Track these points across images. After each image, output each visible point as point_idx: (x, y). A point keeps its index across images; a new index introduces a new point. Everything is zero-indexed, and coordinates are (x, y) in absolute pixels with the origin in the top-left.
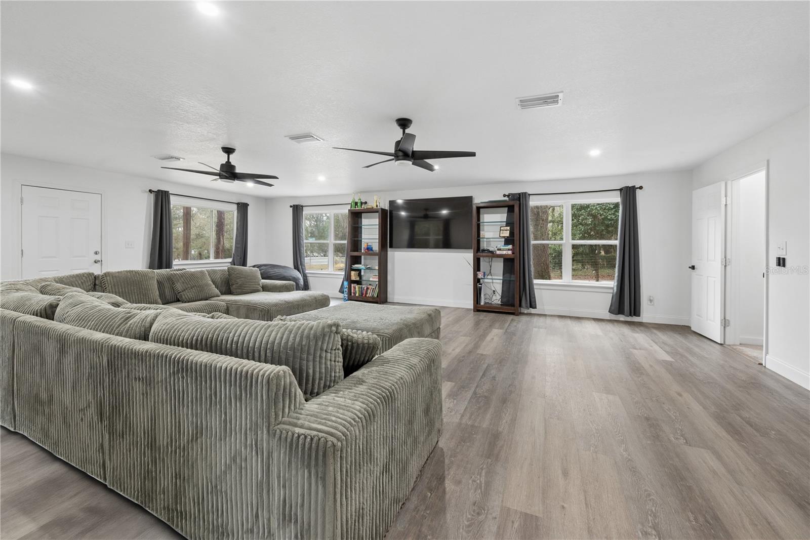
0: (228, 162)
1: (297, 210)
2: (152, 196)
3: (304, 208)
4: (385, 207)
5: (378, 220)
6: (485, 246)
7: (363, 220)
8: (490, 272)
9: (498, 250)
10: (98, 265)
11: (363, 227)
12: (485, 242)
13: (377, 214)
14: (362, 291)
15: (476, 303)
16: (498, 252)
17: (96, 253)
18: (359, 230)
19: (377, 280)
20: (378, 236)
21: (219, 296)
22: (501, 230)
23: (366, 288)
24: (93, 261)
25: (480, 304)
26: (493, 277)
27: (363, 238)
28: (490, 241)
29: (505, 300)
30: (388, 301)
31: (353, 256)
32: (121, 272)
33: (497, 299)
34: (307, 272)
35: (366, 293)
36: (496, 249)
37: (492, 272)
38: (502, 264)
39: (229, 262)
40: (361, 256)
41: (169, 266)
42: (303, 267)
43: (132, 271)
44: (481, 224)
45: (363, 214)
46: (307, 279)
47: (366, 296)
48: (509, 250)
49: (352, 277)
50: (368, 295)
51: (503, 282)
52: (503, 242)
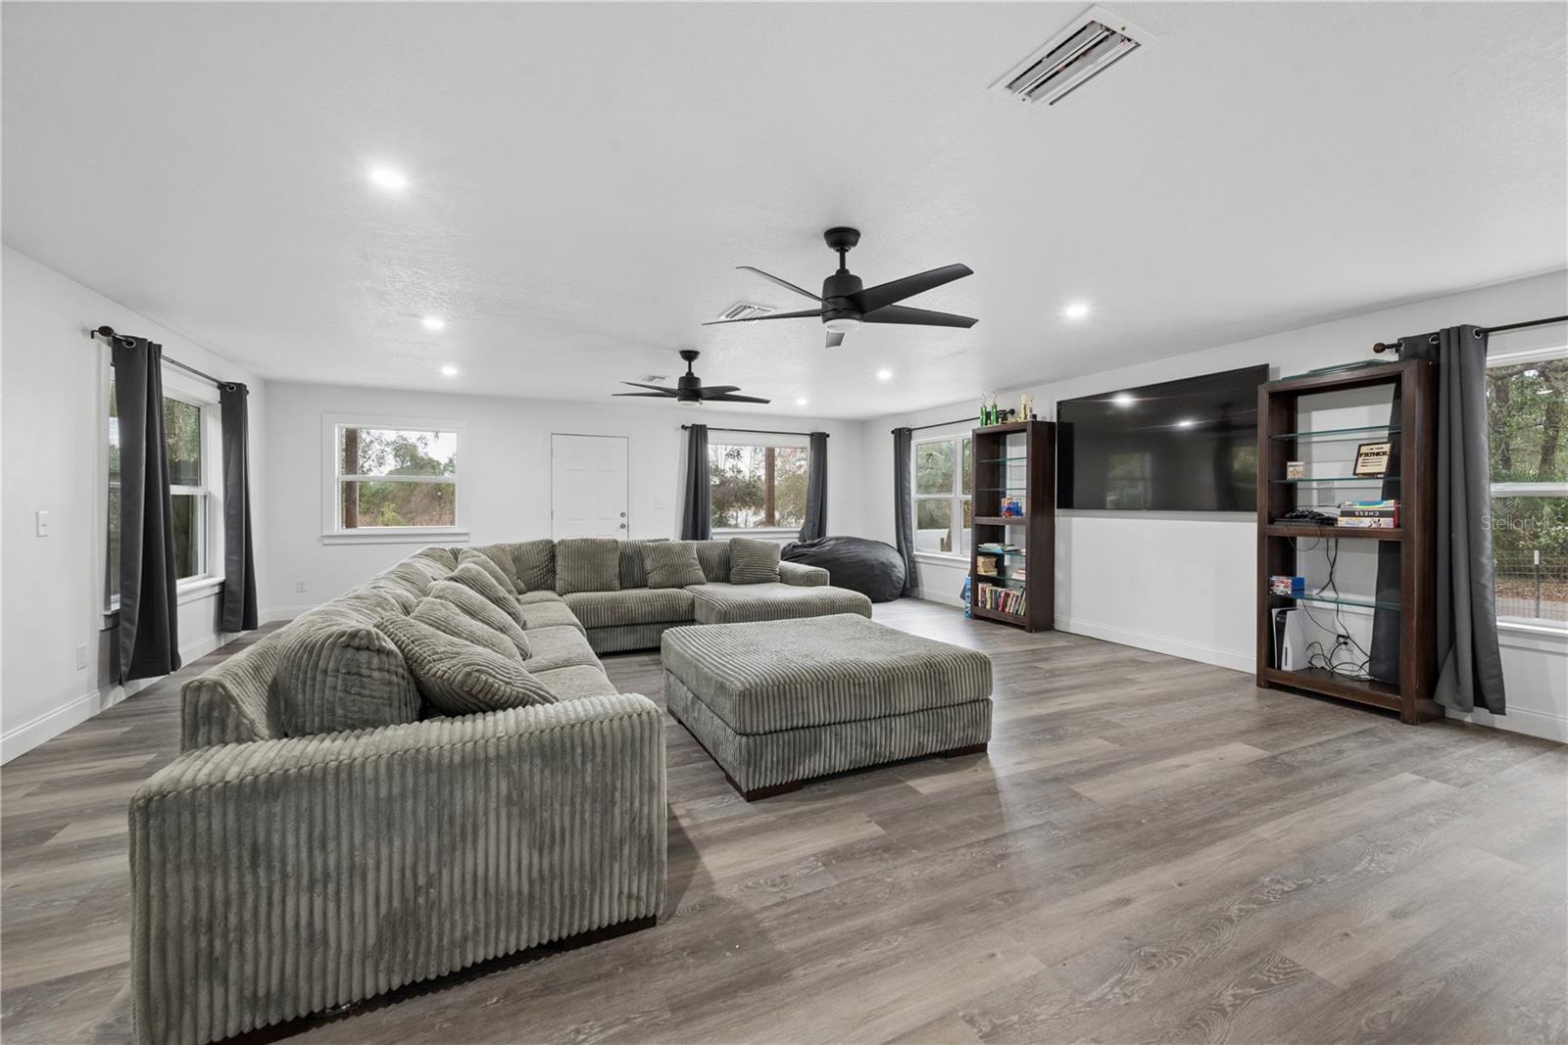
0: (690, 373)
1: (902, 437)
2: (687, 433)
3: (913, 433)
4: (1052, 417)
5: (1025, 447)
6: (1315, 502)
7: (1008, 448)
8: (1331, 580)
9: (1344, 514)
10: (624, 530)
11: (1008, 463)
12: (1315, 492)
13: (1025, 434)
14: (997, 599)
15: (1264, 662)
16: (1343, 522)
17: (623, 515)
18: (1001, 470)
19: (1024, 579)
20: (1025, 482)
21: (703, 584)
22: (1359, 454)
23: (1003, 595)
24: (619, 526)
25: (1279, 667)
26: (1342, 596)
27: (1008, 487)
28: (1330, 489)
29: (1382, 668)
30: (1057, 627)
31: (981, 525)
32: (575, 541)
33: (1354, 662)
34: (915, 553)
35: (1005, 606)
36: (1338, 512)
37: (1337, 579)
38: (1376, 557)
39: (797, 532)
40: (1004, 527)
41: (704, 537)
42: (909, 545)
43: (588, 540)
44: (1300, 440)
45: (1008, 436)
46: (915, 567)
47: (1003, 610)
48: (1383, 514)
49: (979, 569)
50: (1007, 610)
51: (1375, 613)
52: (1380, 491)
